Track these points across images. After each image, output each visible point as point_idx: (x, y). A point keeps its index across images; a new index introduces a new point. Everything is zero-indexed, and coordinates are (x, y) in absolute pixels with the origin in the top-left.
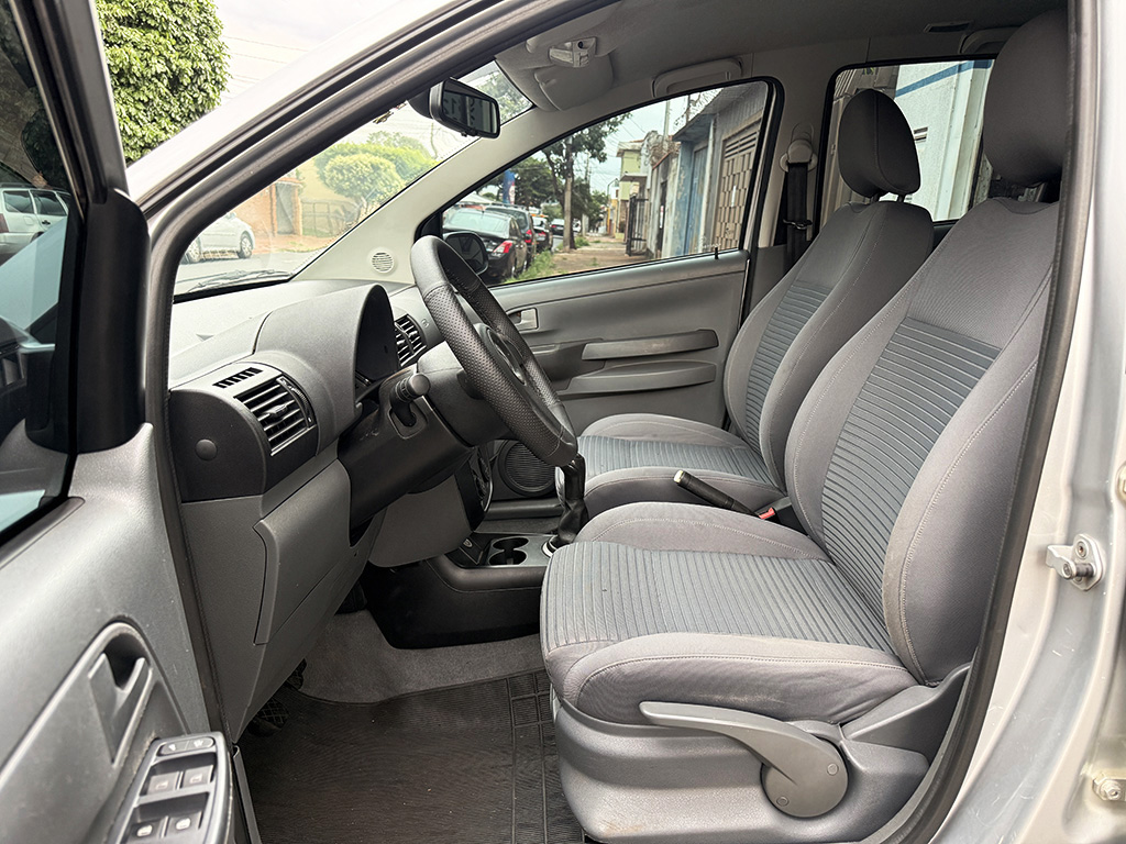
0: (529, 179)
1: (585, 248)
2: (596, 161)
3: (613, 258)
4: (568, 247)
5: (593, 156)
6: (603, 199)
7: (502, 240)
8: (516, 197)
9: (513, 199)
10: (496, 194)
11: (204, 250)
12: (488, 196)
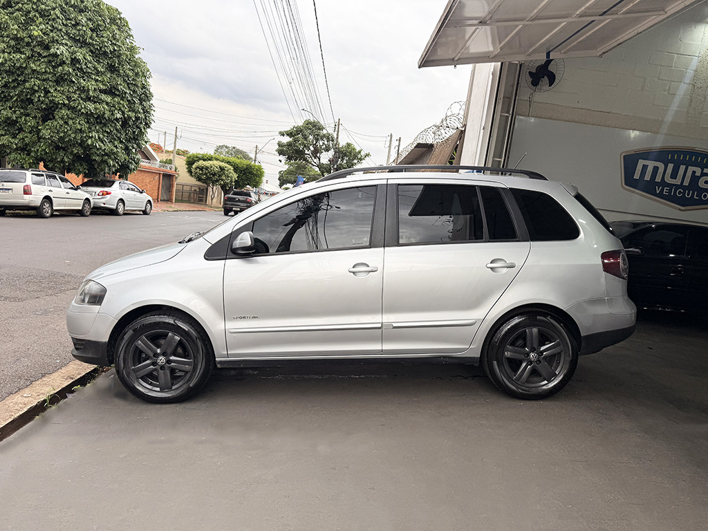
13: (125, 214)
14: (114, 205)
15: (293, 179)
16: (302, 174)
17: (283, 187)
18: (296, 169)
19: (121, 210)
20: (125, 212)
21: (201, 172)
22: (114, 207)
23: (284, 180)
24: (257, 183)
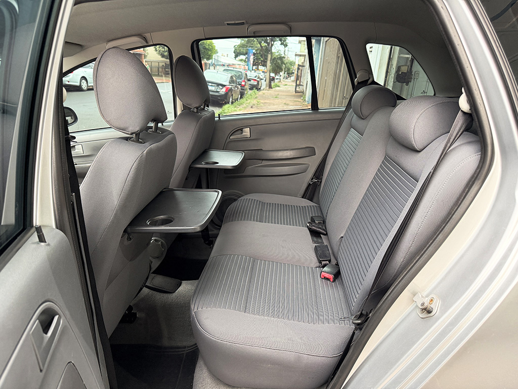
0: (260, 53)
1: (277, 88)
2: (283, 46)
3: (287, 94)
4: (268, 88)
5: (282, 44)
6: (292, 63)
7: (223, 86)
8: (254, 62)
9: (252, 62)
10: (244, 59)
11: (89, 85)
12: (241, 60)
13: (89, 90)
14: (77, 82)
15: (245, 51)
16: (252, 47)
17: (237, 59)
18: (247, 43)
19: (84, 86)
20: (88, 88)
21: (163, 50)
22: (78, 84)
23: (238, 53)
24: (210, 56)
